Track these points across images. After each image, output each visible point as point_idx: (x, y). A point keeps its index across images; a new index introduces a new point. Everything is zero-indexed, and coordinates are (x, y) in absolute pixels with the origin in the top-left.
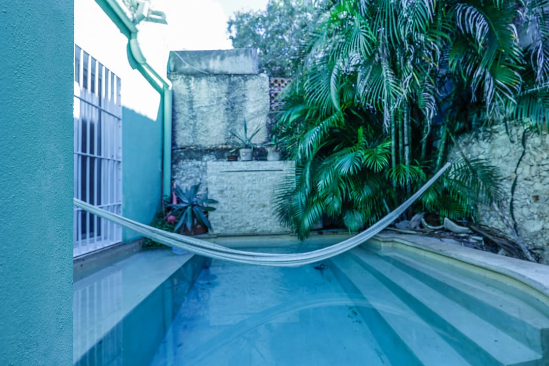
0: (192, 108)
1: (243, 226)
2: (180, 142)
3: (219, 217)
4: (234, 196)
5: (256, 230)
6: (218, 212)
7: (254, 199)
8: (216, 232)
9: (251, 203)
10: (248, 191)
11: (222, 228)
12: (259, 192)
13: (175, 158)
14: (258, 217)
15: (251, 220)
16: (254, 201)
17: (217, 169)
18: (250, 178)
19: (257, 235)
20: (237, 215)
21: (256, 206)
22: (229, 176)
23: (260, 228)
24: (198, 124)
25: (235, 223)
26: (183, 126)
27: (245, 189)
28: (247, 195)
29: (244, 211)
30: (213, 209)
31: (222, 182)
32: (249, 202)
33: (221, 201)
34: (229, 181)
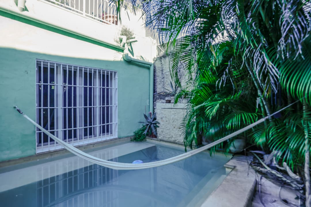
0: (162, 74)
1: (170, 137)
2: (158, 90)
3: (161, 131)
4: (167, 121)
5: (176, 140)
6: (160, 128)
7: (175, 124)
8: (160, 138)
9: (174, 126)
10: (173, 119)
11: (162, 137)
12: (177, 120)
13: (155, 98)
14: (177, 133)
15: (173, 135)
16: (175, 125)
17: (160, 107)
18: (173, 112)
19: (176, 143)
20: (168, 131)
21: (176, 128)
22: (165, 111)
23: (178, 140)
24: (165, 81)
25: (167, 135)
26: (159, 83)
27: (171, 118)
28: (172, 122)
29: (171, 129)
30: (158, 127)
31: (162, 113)
32: (173, 125)
33: (161, 123)
34: (165, 114)
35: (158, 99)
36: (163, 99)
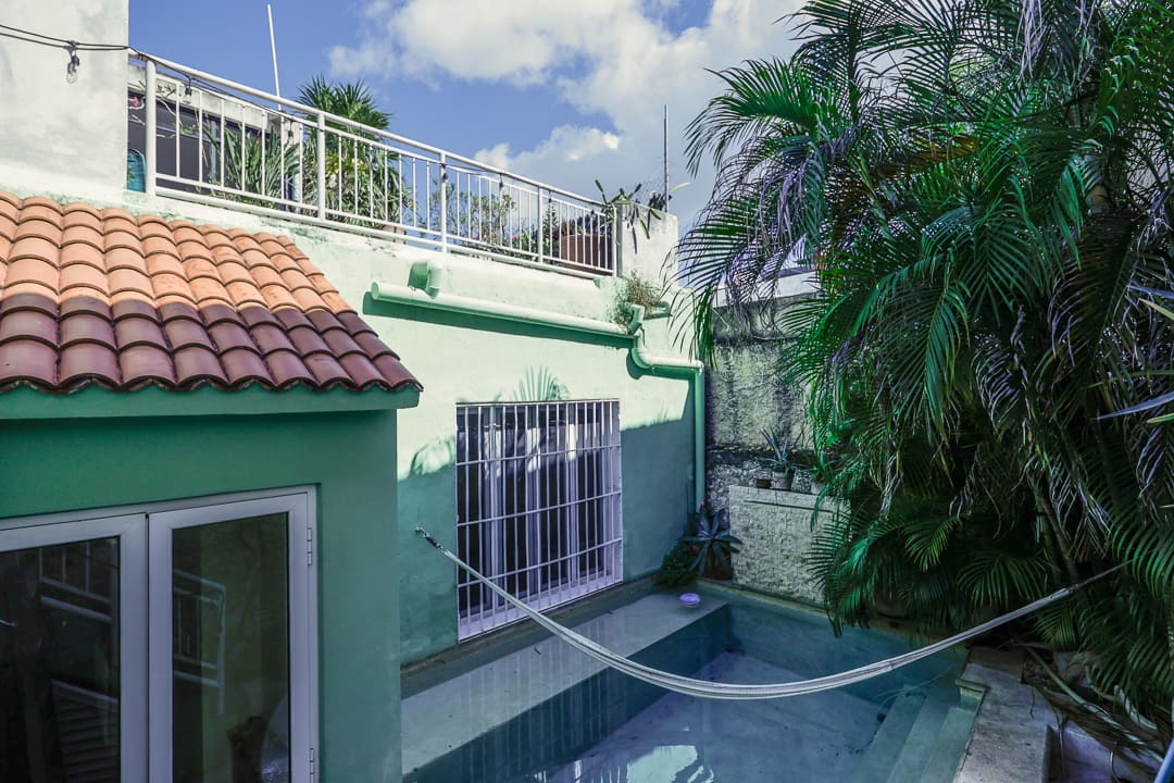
0: (731, 392)
1: (774, 583)
2: (719, 438)
3: (744, 563)
4: (762, 538)
5: (793, 593)
6: (743, 555)
7: (789, 547)
8: (741, 582)
9: (785, 553)
10: (781, 534)
11: (748, 580)
12: (795, 538)
13: (710, 461)
14: (795, 575)
15: (785, 578)
16: (789, 551)
17: (741, 497)
18: (783, 516)
19: (794, 601)
20: (766, 566)
21: (792, 558)
22: (756, 509)
23: (798, 591)
24: (739, 414)
25: (764, 577)
26: (722, 416)
27: (777, 531)
28: (780, 541)
29: (776, 562)
30: (737, 551)
31: (746, 515)
32: (782, 551)
33: (747, 542)
34: (756, 516)
35: (721, 463)
36: (737, 466)
